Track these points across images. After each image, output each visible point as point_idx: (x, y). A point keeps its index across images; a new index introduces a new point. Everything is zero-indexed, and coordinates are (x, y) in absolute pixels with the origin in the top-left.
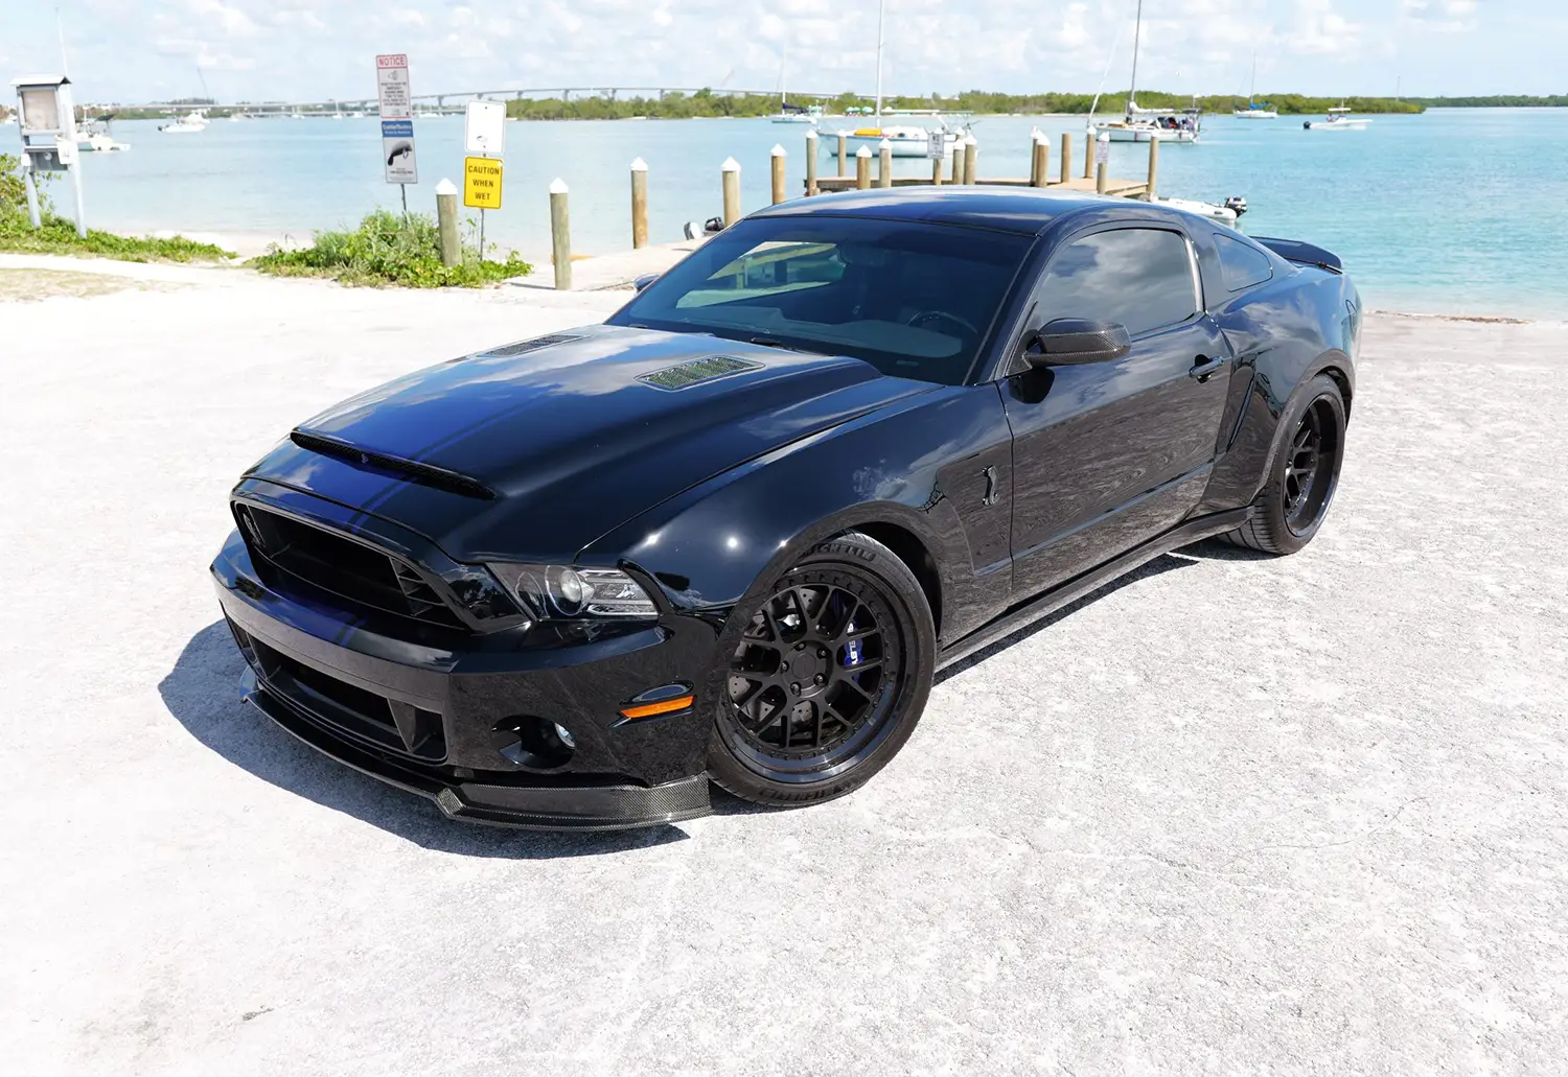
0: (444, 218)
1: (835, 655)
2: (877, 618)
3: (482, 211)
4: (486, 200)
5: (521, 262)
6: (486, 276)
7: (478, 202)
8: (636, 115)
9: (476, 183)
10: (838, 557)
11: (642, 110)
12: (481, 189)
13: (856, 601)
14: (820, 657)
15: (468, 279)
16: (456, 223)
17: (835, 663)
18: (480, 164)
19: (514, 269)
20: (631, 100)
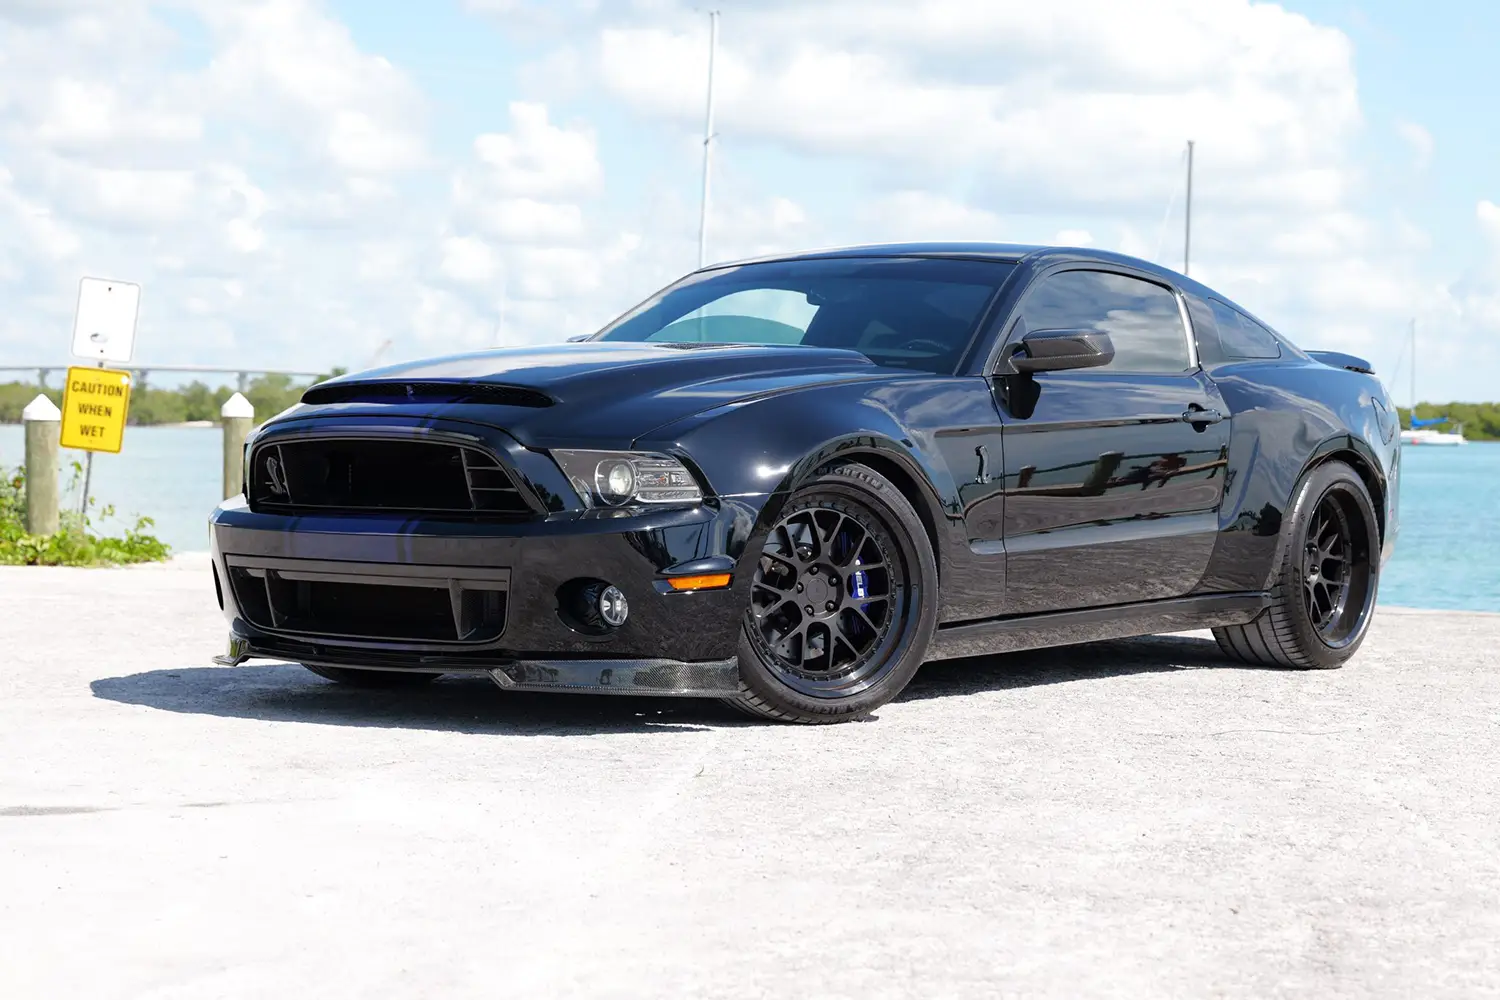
0: (35, 458)
1: (845, 582)
2: (884, 552)
3: (90, 455)
4: (97, 438)
5: (152, 539)
6: (99, 554)
7: (85, 441)
8: (191, 418)
9: (83, 409)
10: (850, 480)
11: (204, 408)
12: (89, 419)
13: (863, 532)
14: (832, 585)
15: (75, 555)
16: (54, 467)
17: (846, 592)
18: (90, 378)
19: (141, 550)
20: (182, 388)
